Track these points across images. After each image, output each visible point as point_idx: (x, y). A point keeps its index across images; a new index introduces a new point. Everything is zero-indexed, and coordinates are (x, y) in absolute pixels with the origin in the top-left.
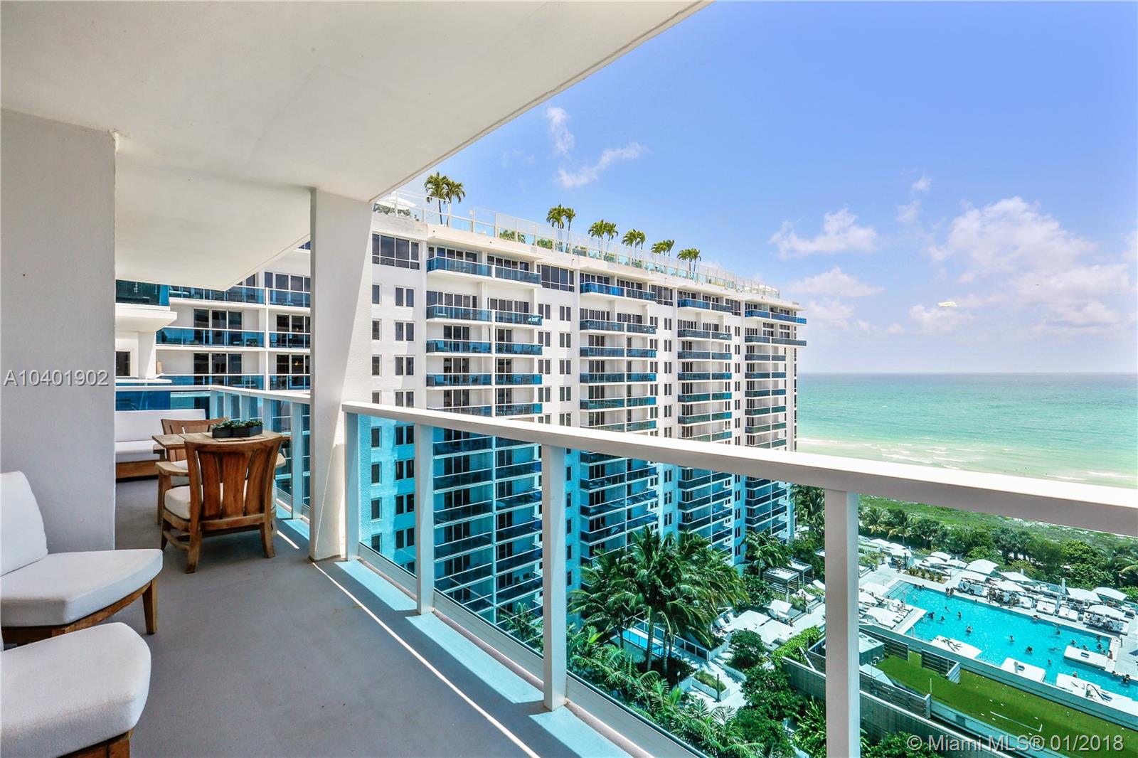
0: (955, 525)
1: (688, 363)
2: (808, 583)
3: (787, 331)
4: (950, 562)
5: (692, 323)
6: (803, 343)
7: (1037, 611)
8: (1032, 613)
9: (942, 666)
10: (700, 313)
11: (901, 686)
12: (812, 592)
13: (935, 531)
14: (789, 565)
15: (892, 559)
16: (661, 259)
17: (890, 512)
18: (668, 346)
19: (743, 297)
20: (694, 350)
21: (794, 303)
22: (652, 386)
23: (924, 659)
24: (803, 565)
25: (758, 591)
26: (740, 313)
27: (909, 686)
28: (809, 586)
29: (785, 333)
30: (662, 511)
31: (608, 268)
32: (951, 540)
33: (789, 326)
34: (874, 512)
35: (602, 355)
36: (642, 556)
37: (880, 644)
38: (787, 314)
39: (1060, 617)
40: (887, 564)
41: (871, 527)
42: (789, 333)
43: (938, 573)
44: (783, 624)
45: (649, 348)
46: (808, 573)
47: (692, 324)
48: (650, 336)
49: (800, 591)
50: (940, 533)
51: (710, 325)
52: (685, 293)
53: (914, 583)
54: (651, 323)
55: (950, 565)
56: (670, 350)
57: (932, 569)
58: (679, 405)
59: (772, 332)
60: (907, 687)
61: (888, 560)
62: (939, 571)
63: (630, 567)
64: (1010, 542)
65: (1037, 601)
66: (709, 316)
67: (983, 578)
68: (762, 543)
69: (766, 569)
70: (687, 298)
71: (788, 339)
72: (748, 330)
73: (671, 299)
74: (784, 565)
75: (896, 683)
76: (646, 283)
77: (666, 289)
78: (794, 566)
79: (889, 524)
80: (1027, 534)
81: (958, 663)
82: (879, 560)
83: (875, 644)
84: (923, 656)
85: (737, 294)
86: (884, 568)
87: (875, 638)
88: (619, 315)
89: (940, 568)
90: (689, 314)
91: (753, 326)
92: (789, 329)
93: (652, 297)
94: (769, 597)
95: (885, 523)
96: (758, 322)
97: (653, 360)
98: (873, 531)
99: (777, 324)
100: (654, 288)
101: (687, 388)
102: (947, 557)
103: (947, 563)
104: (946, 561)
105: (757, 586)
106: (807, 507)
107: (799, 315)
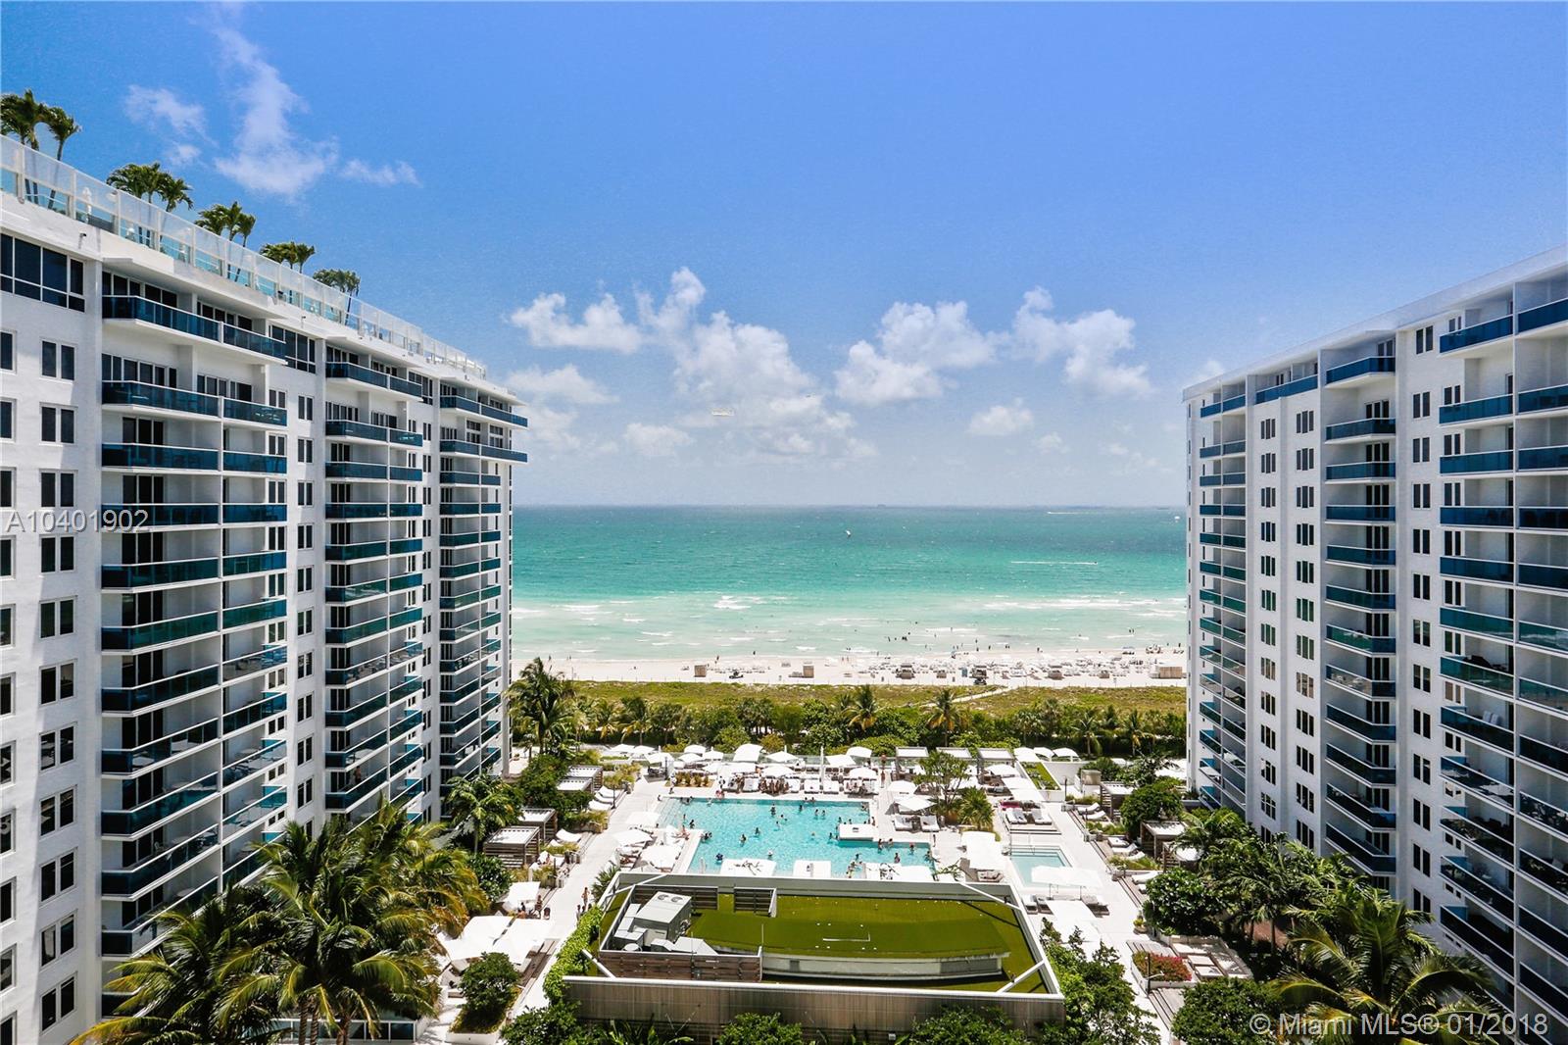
0: (692, 705)
1: (342, 486)
2: (550, 840)
3: (499, 436)
4: (706, 755)
5: (350, 409)
6: (522, 457)
7: (806, 793)
8: (801, 796)
9: (757, 901)
10: (366, 393)
11: (725, 950)
12: (559, 851)
13: (678, 718)
14: (520, 819)
15: (649, 770)
16: (285, 274)
17: (624, 702)
18: (306, 450)
19: (438, 372)
20: (355, 461)
21: (509, 393)
22: (272, 530)
23: (736, 900)
24: (541, 812)
25: (488, 879)
26: (431, 400)
27: (736, 945)
28: (554, 843)
29: (497, 439)
30: (292, 780)
31: (175, 271)
32: (695, 726)
33: (501, 429)
34: (604, 706)
35: (159, 464)
36: (289, 885)
37: (687, 899)
38: (498, 407)
39: (825, 793)
40: (643, 778)
41: (600, 729)
42: (501, 440)
43: (694, 774)
44: (529, 920)
45: (267, 453)
46: (550, 824)
47: (349, 412)
48: (271, 430)
49: (543, 857)
50: (683, 719)
51: (382, 416)
52: (338, 352)
53: (680, 796)
54: (273, 402)
55: (706, 760)
56: (310, 460)
57: (687, 771)
58: (327, 565)
59: (478, 436)
60: (733, 949)
61: (644, 771)
62: (694, 771)
63: (264, 920)
64: (754, 715)
65: (803, 781)
66: (381, 399)
67: (751, 768)
68: (480, 793)
69: (487, 836)
70: (343, 362)
71: (501, 450)
72: (445, 432)
73: (312, 359)
74: (514, 823)
75: (719, 948)
76: (263, 321)
77: (303, 339)
78: (530, 816)
79: (624, 720)
80: (768, 701)
81: (775, 890)
82: (634, 775)
83: (680, 901)
84: (736, 895)
85: (427, 366)
86: (641, 785)
87: (677, 893)
88: (201, 379)
89: (694, 767)
90: (345, 391)
91: (451, 424)
92: (501, 434)
93: (277, 351)
94: (504, 883)
95: (618, 719)
96: (459, 418)
97: (279, 477)
98: (603, 734)
99: (486, 424)
100: (277, 331)
101: (340, 533)
102: (701, 749)
103: (703, 758)
104: (701, 755)
105: (486, 870)
106: (538, 718)
107: (516, 412)
